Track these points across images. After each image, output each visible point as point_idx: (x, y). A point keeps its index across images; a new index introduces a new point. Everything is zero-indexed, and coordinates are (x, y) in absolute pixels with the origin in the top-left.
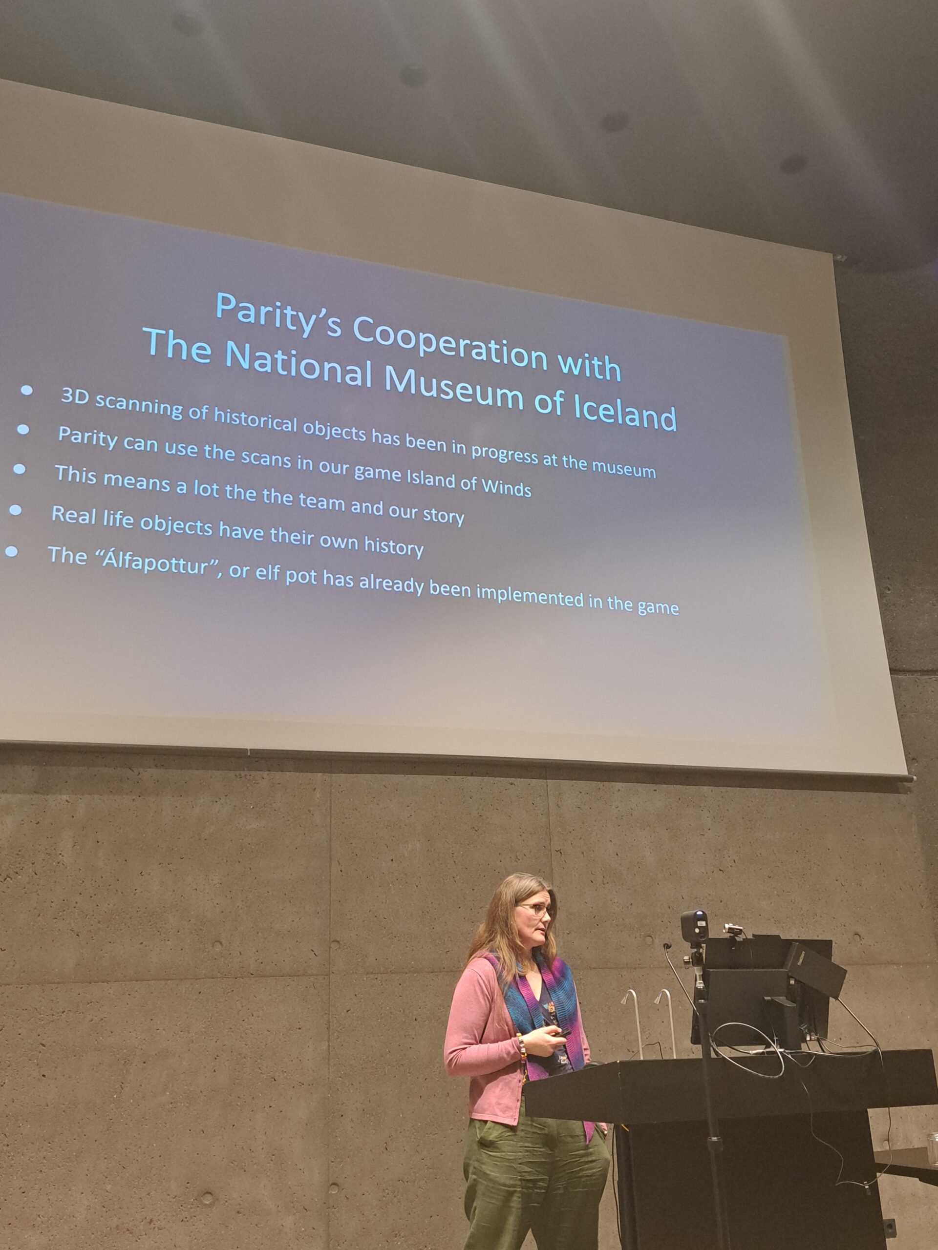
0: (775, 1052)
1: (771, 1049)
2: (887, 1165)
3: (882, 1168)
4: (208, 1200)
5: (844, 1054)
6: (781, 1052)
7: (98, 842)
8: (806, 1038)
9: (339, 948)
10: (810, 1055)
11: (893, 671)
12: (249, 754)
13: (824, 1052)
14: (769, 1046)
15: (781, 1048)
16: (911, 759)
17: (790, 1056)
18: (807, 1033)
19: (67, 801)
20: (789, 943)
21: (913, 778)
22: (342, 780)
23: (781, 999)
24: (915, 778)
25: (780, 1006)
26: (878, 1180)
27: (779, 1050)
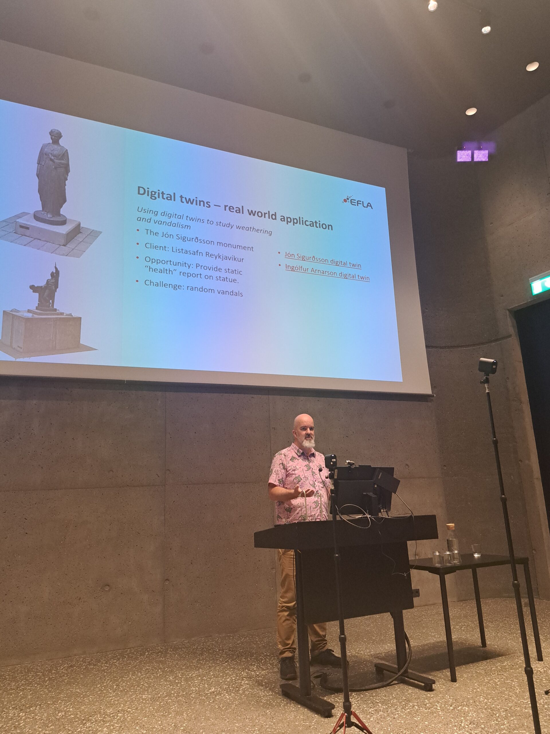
0: (367, 517)
1: (366, 516)
2: (414, 565)
3: (412, 567)
4: (107, 589)
5: (398, 517)
6: (369, 517)
7: (51, 424)
8: (381, 511)
9: (170, 473)
10: (383, 518)
11: (427, 347)
12: (125, 383)
13: (389, 517)
14: (365, 514)
15: (369, 515)
16: (433, 387)
17: (373, 519)
18: (381, 509)
19: (35, 404)
20: (375, 469)
23: (371, 494)
24: (435, 395)
25: (370, 497)
26: (411, 572)
27: (368, 516)
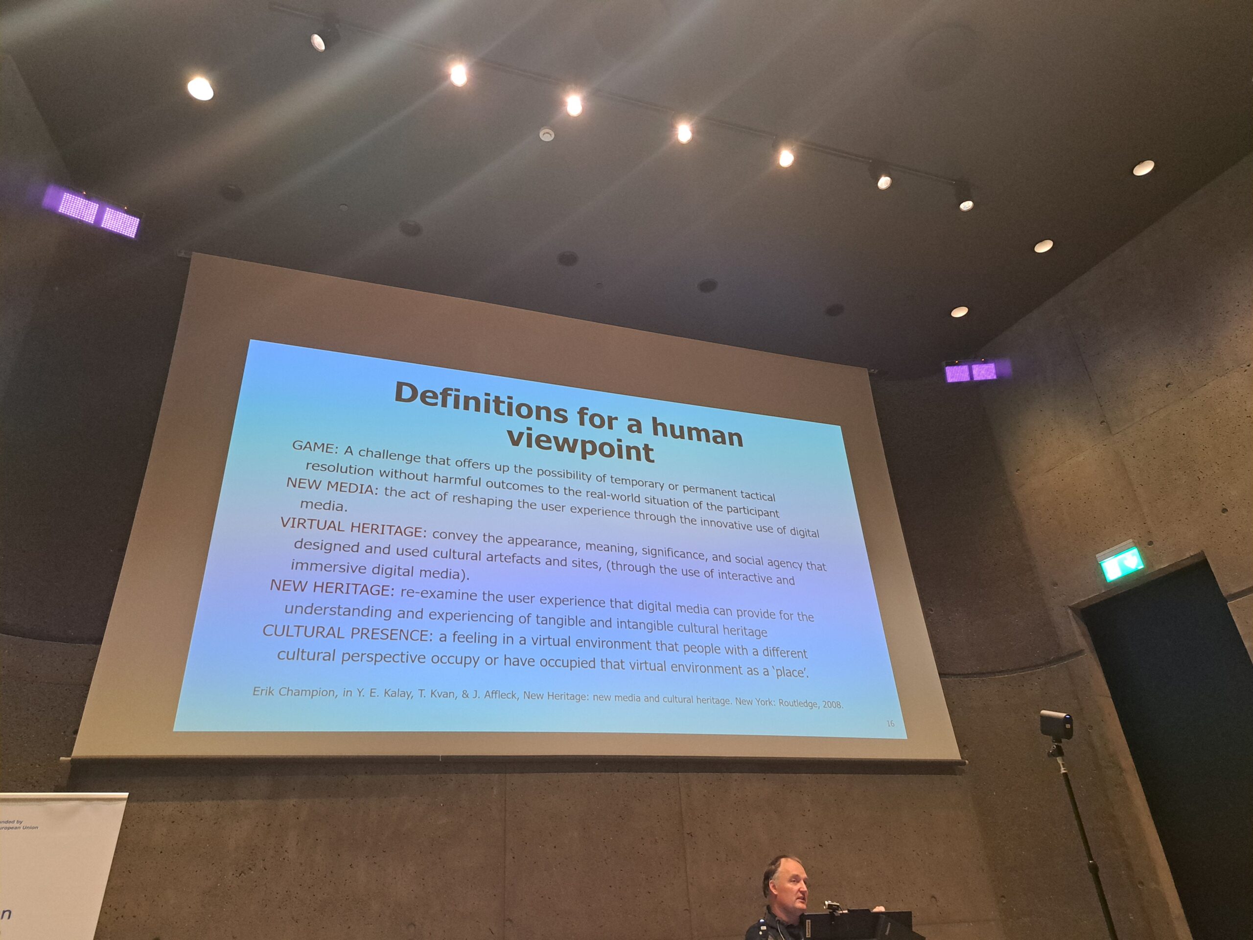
7: (317, 840)
9: (512, 926)
11: (941, 675)
12: (440, 760)
19: (294, 805)
21: (965, 762)
22: (515, 779)
24: (967, 761)
